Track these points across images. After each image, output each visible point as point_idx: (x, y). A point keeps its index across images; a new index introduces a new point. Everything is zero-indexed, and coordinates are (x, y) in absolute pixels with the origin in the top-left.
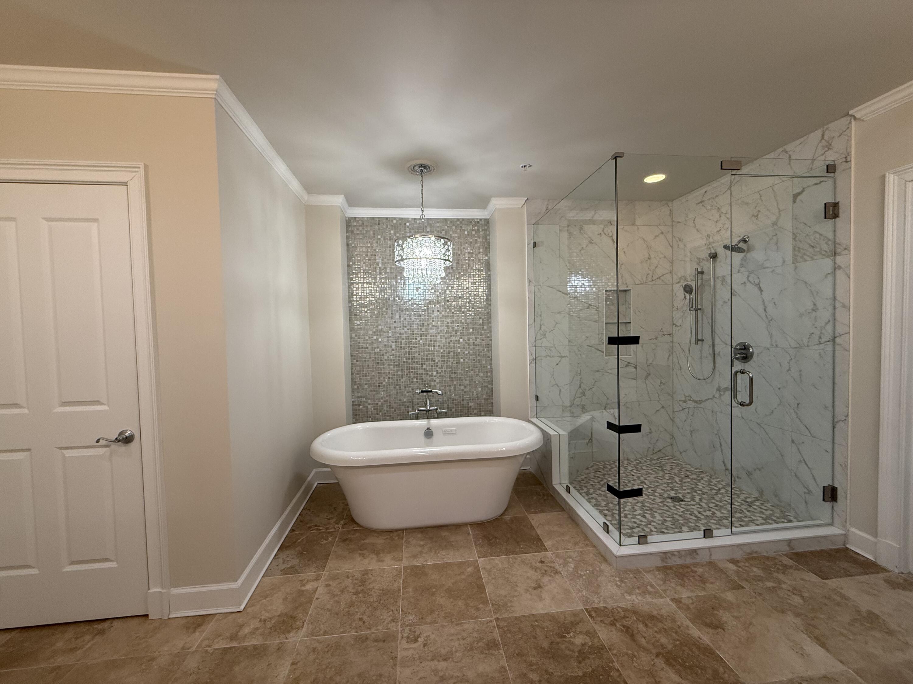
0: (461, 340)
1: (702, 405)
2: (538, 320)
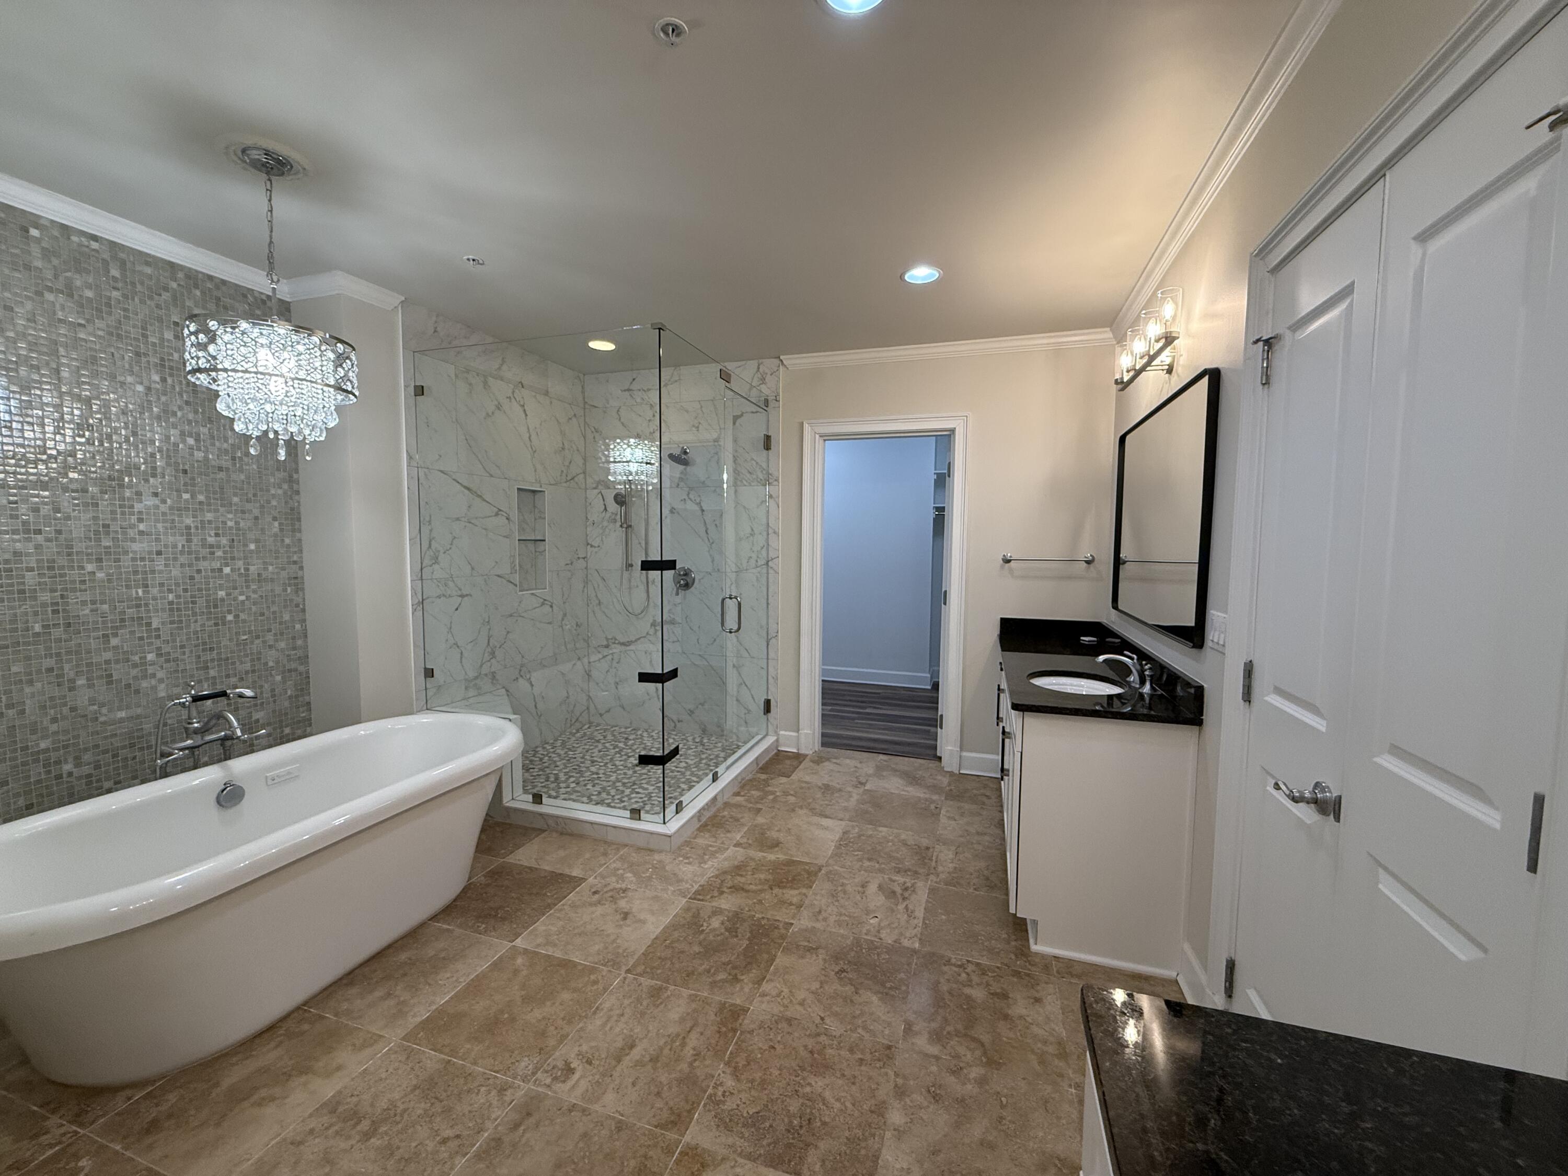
1: (632, 647)
2: (424, 531)
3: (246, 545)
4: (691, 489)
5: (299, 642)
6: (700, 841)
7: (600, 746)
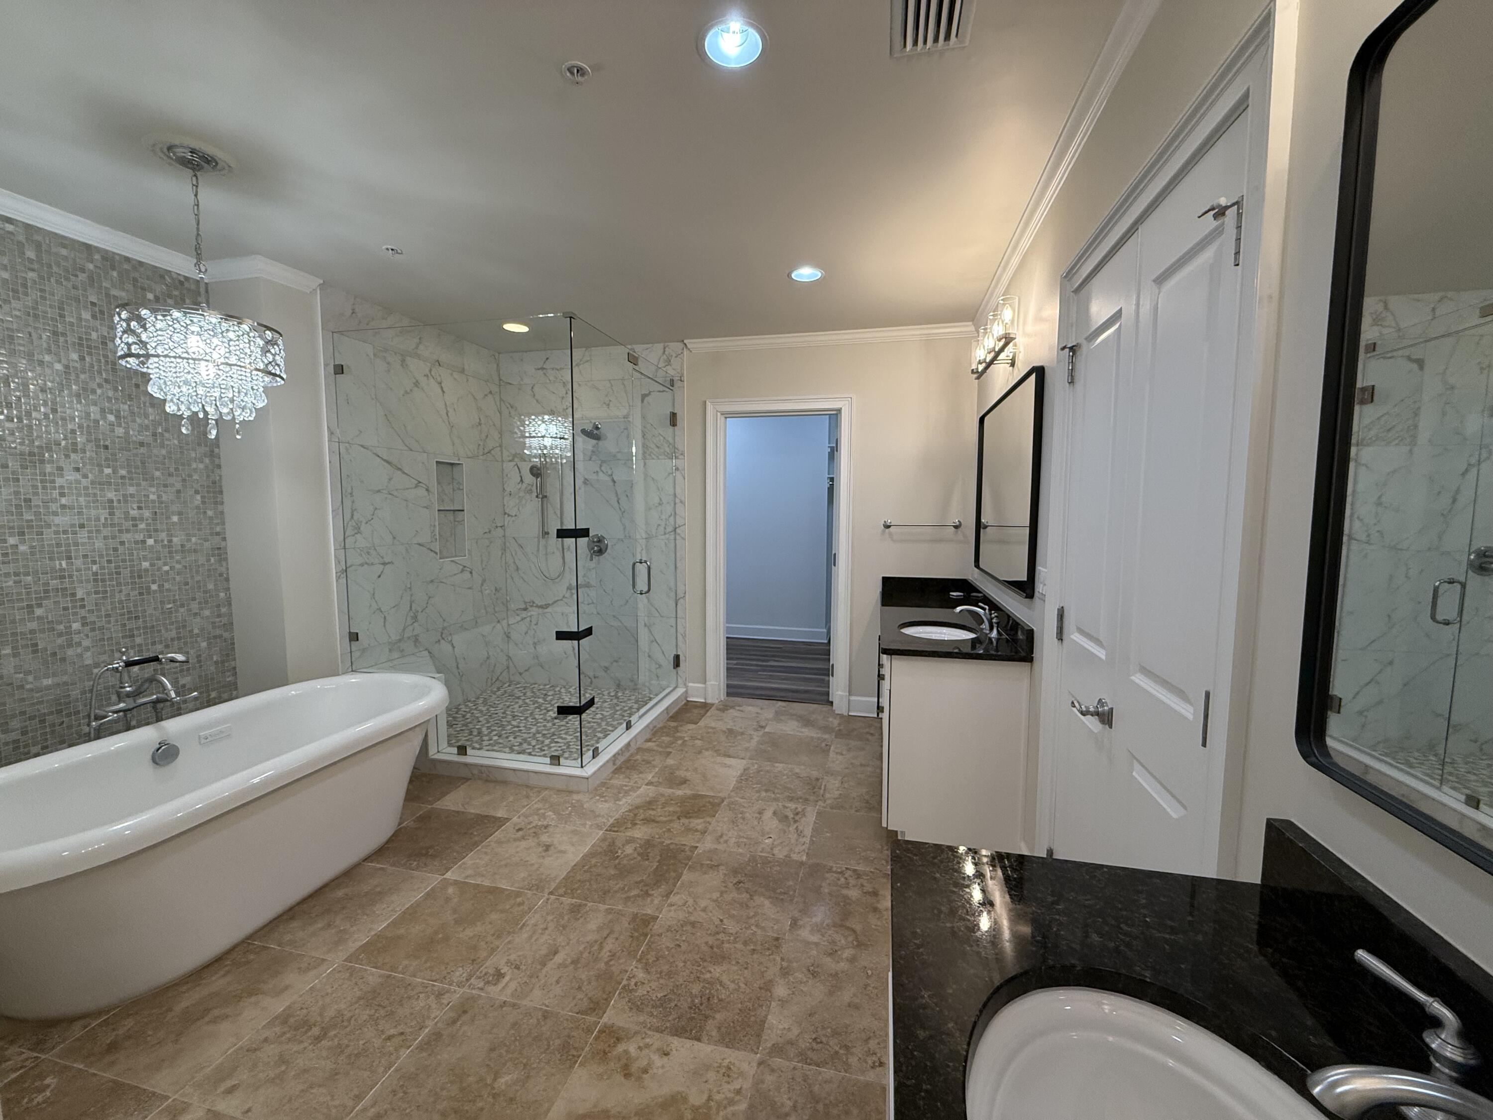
0: (150, 542)
1: (549, 610)
2: (348, 503)
3: (168, 518)
4: (603, 462)
5: (224, 610)
6: (615, 782)
7: (520, 702)
